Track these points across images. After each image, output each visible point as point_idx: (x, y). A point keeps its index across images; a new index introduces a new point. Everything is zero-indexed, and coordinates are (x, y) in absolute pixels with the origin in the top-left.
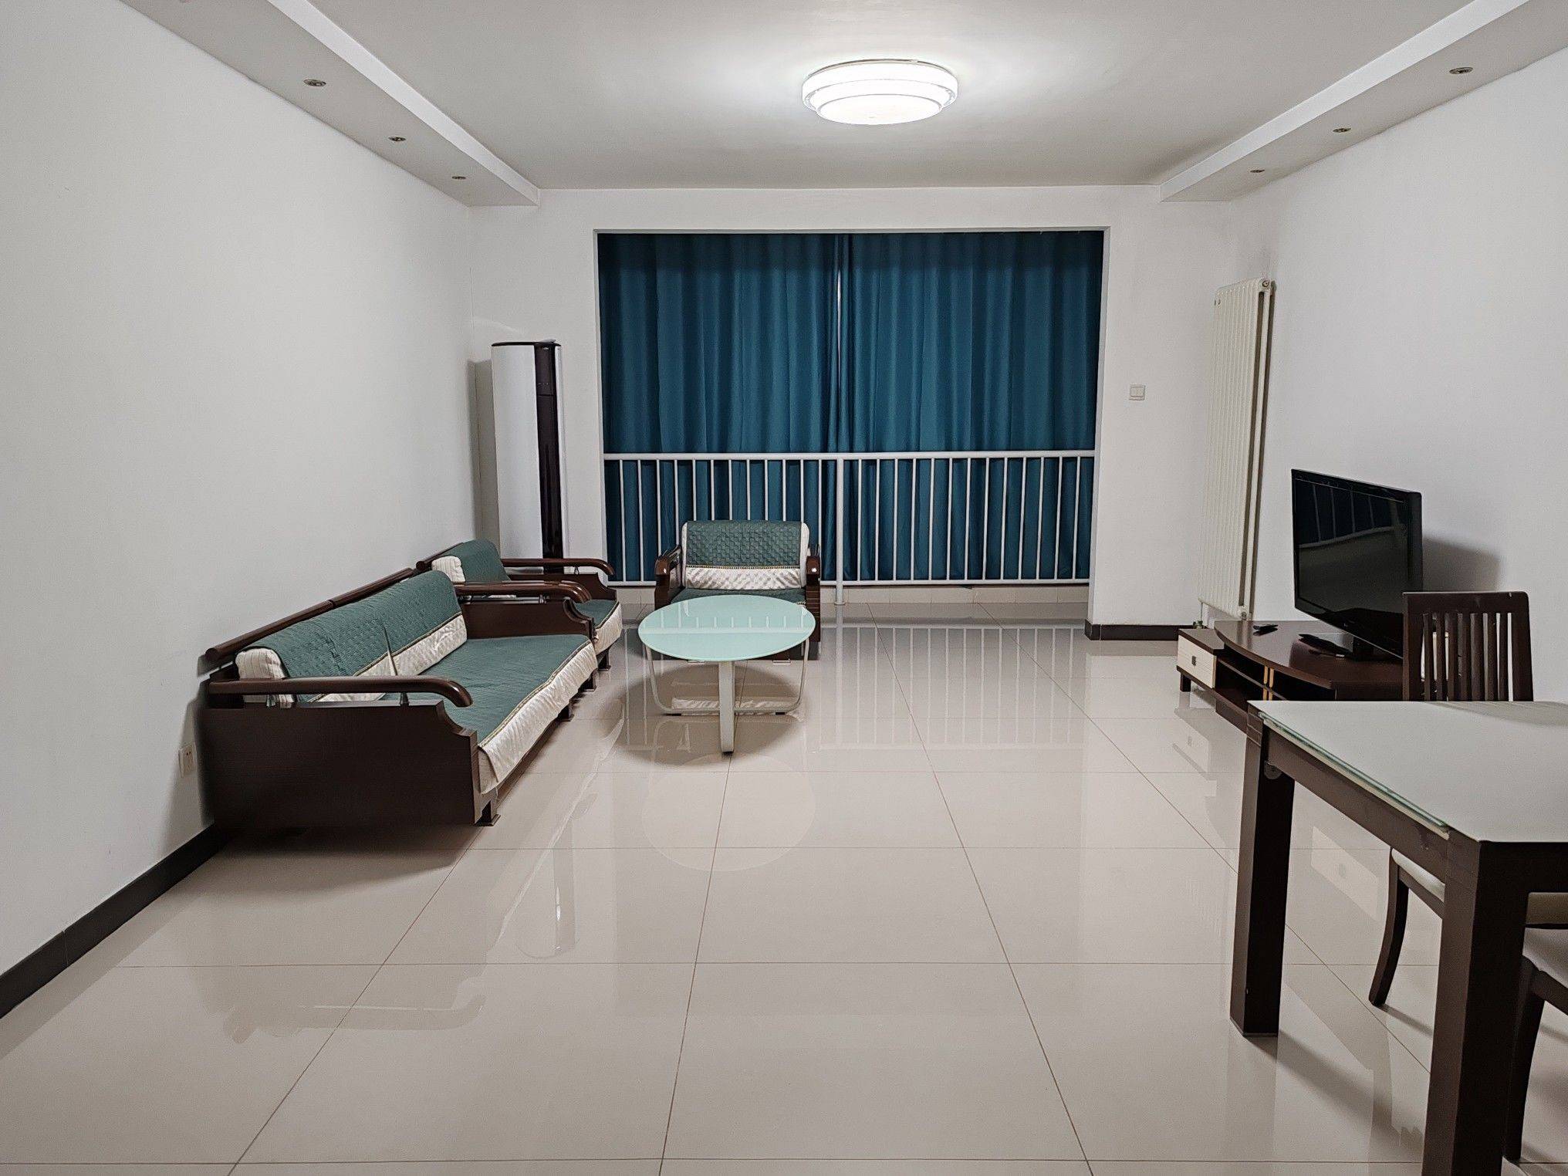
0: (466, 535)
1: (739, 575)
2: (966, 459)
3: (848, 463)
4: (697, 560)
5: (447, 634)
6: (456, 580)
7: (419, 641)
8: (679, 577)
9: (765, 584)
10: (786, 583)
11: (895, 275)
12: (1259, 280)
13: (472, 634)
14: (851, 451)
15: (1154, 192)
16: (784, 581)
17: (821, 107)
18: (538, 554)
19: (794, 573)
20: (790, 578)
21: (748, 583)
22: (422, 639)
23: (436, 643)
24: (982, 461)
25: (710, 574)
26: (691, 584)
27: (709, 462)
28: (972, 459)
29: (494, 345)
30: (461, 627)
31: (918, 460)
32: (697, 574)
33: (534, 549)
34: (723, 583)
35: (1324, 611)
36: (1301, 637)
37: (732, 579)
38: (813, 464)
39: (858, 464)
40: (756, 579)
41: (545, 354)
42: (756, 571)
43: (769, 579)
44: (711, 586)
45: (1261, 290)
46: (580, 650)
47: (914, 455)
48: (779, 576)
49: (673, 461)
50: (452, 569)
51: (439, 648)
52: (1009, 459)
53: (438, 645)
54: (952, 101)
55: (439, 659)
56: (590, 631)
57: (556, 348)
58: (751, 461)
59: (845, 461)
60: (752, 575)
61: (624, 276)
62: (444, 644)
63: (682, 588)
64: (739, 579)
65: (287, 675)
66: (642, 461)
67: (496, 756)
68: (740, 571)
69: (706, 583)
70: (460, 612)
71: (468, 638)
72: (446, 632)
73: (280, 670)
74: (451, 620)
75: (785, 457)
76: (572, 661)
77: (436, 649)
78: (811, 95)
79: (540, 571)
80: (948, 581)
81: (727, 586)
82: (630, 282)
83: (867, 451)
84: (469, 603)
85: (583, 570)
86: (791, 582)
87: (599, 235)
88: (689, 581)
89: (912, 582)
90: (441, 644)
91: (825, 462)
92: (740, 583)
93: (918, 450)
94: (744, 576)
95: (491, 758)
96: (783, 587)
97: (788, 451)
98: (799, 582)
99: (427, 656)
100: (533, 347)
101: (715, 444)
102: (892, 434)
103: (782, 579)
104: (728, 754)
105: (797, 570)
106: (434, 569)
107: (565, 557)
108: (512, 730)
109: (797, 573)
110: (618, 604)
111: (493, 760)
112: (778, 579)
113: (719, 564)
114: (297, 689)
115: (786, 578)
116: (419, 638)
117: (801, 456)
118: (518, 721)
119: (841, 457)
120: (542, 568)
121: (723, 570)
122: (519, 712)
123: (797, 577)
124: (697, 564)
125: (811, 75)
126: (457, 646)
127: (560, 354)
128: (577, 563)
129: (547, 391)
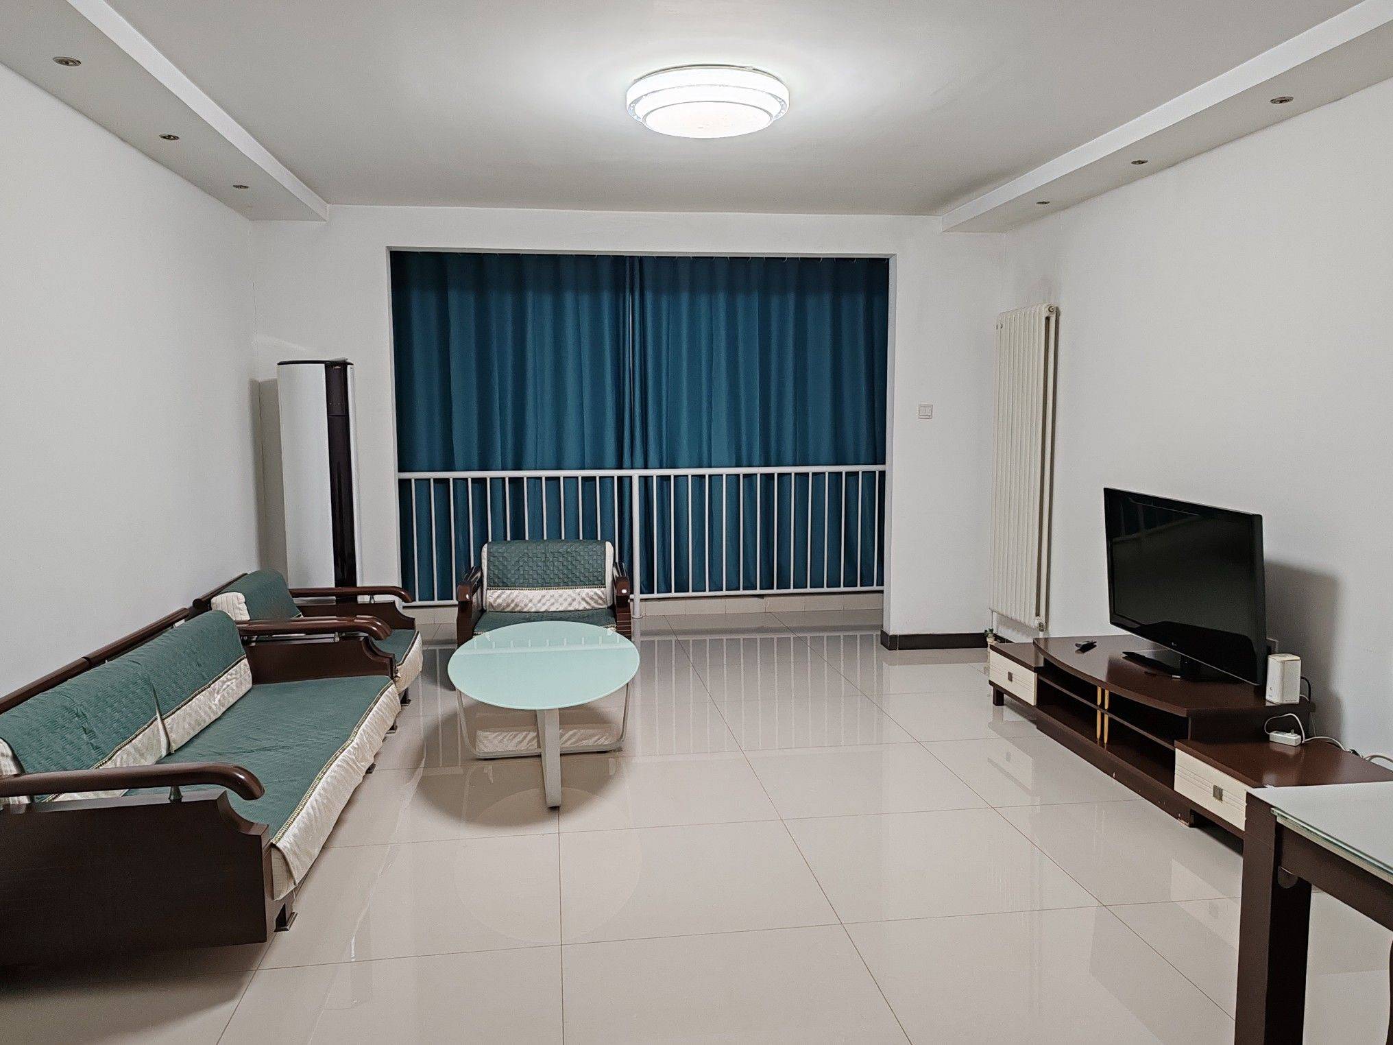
0: (249, 565)
1: (543, 597)
2: (756, 474)
3: (643, 479)
4: (500, 582)
5: (229, 683)
6: (240, 618)
7: (196, 695)
8: (480, 600)
9: (570, 604)
10: (592, 603)
11: (685, 297)
12: (1046, 305)
13: (257, 679)
14: (646, 467)
15: (937, 223)
16: (590, 601)
17: (646, 115)
18: (330, 583)
19: (600, 593)
20: (596, 598)
21: (553, 604)
22: (200, 693)
23: (216, 695)
24: (771, 476)
25: (512, 597)
26: (493, 606)
27: (503, 479)
28: (761, 474)
29: (279, 364)
30: (245, 672)
31: (710, 476)
32: (499, 597)
33: (326, 578)
34: (526, 605)
35: (1139, 626)
36: (1125, 655)
37: (535, 601)
38: (609, 481)
39: (653, 479)
40: (561, 600)
41: (337, 373)
42: (560, 591)
43: (574, 600)
44: (513, 608)
45: (1047, 315)
46: (382, 694)
47: (706, 471)
48: (584, 595)
49: (466, 480)
50: (235, 606)
51: (219, 701)
52: (796, 474)
53: (219, 697)
54: (782, 115)
55: (220, 714)
56: (388, 668)
57: (349, 366)
58: (546, 478)
59: (640, 477)
60: (556, 596)
61: (415, 297)
62: (226, 695)
63: (483, 611)
64: (543, 601)
65: (22, 771)
66: (435, 480)
67: (295, 853)
68: (544, 592)
69: (508, 605)
70: (245, 656)
71: (253, 684)
72: (228, 680)
73: (11, 763)
74: (233, 667)
75: (581, 473)
76: (375, 709)
77: (217, 702)
78: (636, 101)
79: (331, 601)
80: (741, 592)
81: (531, 608)
82: (422, 303)
83: (661, 467)
84: (253, 644)
85: (379, 598)
86: (596, 602)
87: (391, 252)
88: (491, 604)
89: (707, 593)
90: (223, 695)
91: (620, 478)
92: (544, 604)
93: (710, 467)
94: (547, 597)
95: (287, 857)
96: (588, 607)
97: (583, 468)
98: (605, 602)
99: (205, 713)
100: (323, 365)
101: (510, 461)
102: (684, 453)
103: (587, 599)
104: (555, 809)
105: (603, 589)
106: (213, 606)
107: (359, 584)
108: (312, 813)
109: (603, 593)
110: (418, 632)
111: (290, 858)
112: (583, 599)
113: (522, 586)
114: (33, 789)
115: (592, 599)
116: (197, 692)
117: (598, 473)
118: (318, 797)
119: (636, 474)
120: (334, 597)
121: (526, 592)
122: (320, 785)
123: (604, 597)
124: (499, 586)
125: (637, 81)
126: (241, 694)
127: (353, 374)
128: (372, 591)
129: (338, 411)
